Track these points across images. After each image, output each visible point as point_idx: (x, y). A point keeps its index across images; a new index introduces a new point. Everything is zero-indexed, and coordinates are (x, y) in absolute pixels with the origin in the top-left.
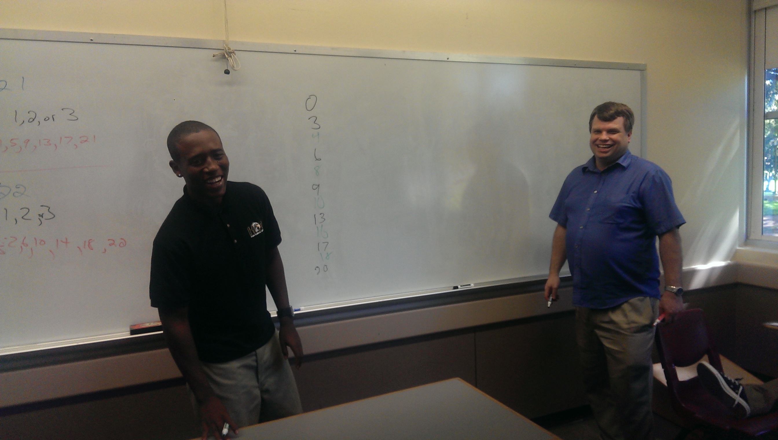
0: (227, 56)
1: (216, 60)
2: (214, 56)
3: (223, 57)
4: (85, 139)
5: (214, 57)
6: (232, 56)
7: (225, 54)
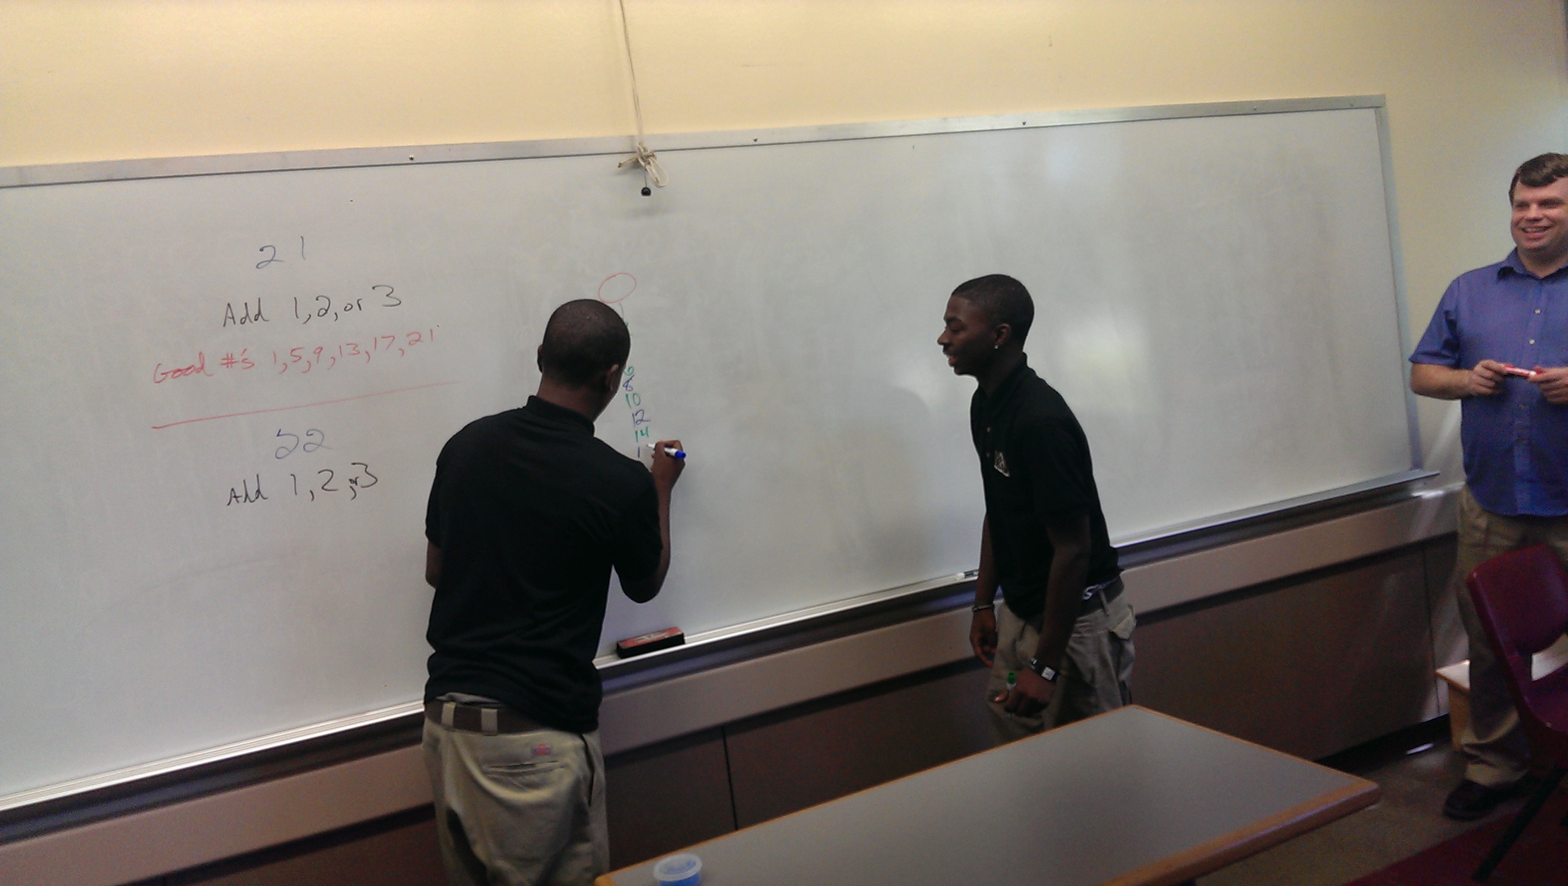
0: (643, 163)
1: (624, 173)
2: (619, 167)
3: (636, 165)
4: (416, 337)
5: (621, 168)
6: (651, 162)
7: (638, 162)
